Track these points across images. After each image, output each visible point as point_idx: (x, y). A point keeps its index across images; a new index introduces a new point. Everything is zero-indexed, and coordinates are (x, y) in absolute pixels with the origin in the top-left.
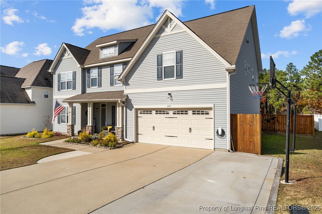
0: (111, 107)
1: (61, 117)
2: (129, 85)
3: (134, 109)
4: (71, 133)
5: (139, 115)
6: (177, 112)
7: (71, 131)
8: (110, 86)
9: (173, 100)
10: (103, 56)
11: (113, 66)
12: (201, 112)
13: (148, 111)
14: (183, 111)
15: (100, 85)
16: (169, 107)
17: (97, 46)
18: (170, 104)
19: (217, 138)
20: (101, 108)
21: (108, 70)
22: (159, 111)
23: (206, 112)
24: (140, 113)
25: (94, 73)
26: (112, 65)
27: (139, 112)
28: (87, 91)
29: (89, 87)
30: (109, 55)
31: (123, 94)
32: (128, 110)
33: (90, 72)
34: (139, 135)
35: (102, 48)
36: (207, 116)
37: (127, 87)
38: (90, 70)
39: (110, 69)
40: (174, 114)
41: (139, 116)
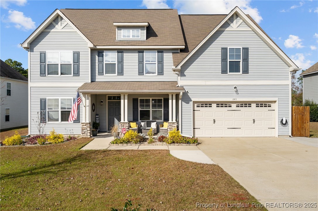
0: (132, 100)
1: (48, 113)
2: (185, 76)
3: (192, 102)
4: (89, 134)
5: (196, 108)
6: (241, 105)
7: (89, 132)
8: (138, 74)
9: (238, 94)
10: (122, 38)
11: (143, 52)
12: (264, 104)
13: (208, 104)
14: (247, 104)
15: (121, 73)
16: (235, 100)
17: (115, 24)
18: (236, 97)
19: (281, 127)
20: (107, 101)
21: (136, 55)
22: (220, 104)
23: (268, 105)
24: (197, 107)
25: (111, 58)
26: (141, 51)
27: (196, 105)
28: (96, 79)
29: (101, 73)
30: (131, 37)
31: (177, 86)
32: (183, 103)
33: (103, 55)
34: (195, 129)
35: (120, 27)
36: (269, 108)
37: (183, 78)
38: (103, 52)
39: (138, 55)
40: (237, 106)
41: (195, 110)
